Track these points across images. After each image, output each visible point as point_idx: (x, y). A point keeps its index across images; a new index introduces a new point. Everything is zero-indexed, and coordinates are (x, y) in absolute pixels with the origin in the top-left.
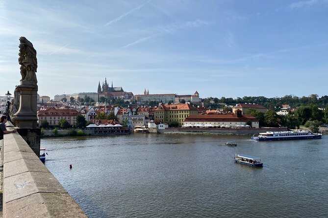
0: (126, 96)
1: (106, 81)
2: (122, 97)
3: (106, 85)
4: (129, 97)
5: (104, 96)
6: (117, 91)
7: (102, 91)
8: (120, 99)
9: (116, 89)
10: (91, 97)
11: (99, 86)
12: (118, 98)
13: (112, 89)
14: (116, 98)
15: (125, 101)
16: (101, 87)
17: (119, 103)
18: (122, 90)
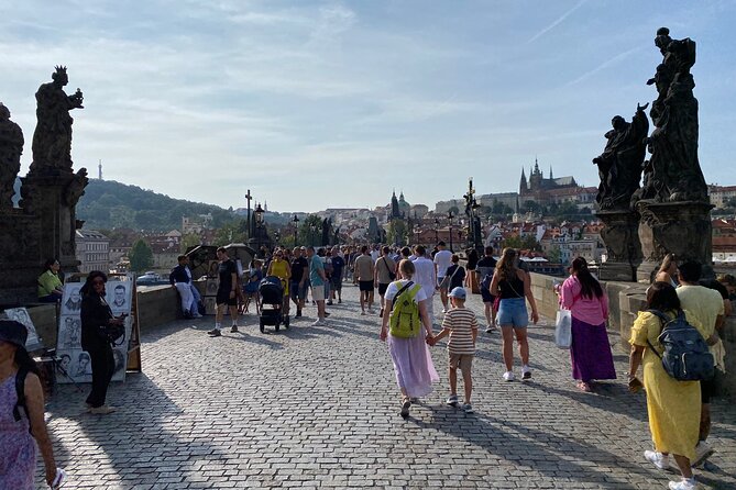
0: (582, 195)
1: (537, 166)
2: (574, 198)
3: (537, 175)
4: (589, 198)
5: (532, 198)
6: (563, 186)
7: (529, 187)
8: (567, 203)
9: (560, 183)
10: (506, 201)
11: (523, 178)
12: (563, 201)
13: (551, 183)
14: (560, 201)
15: (581, 206)
16: (528, 181)
17: (565, 212)
18: (573, 184)
